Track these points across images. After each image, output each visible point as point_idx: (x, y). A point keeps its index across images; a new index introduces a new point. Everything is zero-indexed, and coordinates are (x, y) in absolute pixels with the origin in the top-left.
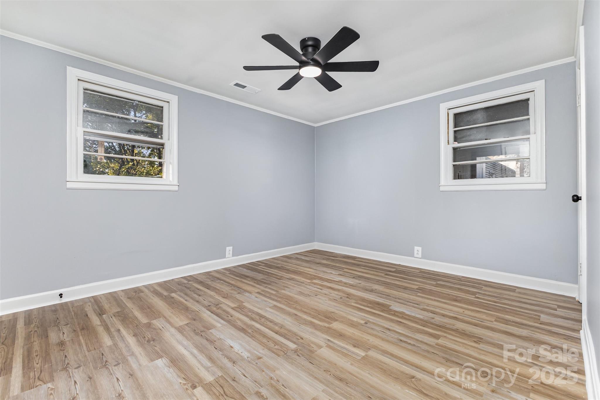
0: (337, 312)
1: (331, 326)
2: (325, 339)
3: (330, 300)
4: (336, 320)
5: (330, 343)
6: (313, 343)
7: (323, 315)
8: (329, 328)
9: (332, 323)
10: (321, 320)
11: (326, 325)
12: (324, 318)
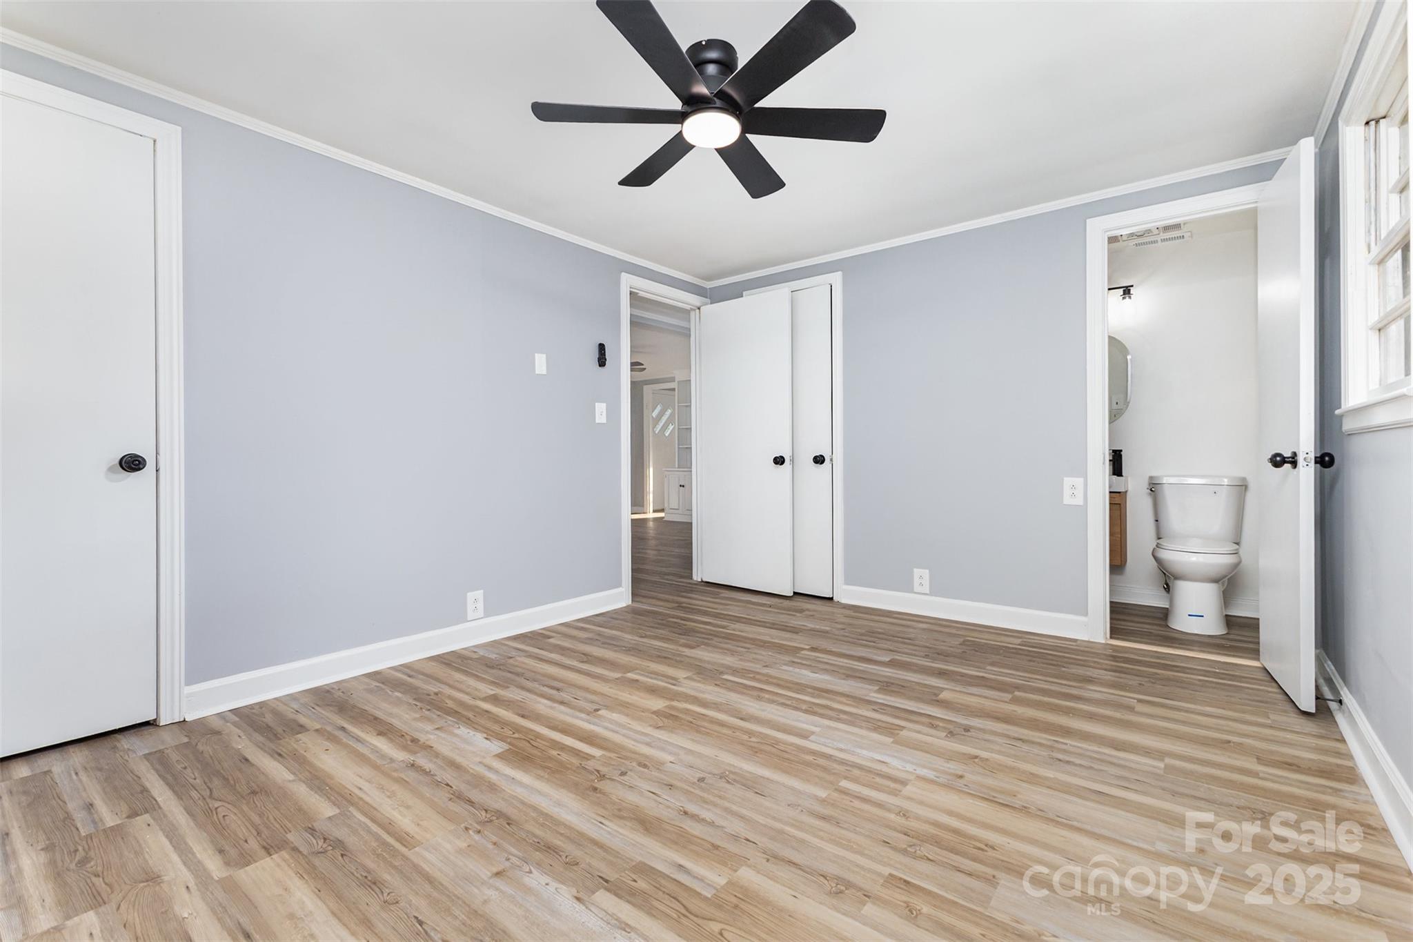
0: (649, 730)
1: (667, 703)
2: (679, 686)
3: (659, 765)
4: (654, 713)
5: (674, 682)
6: (699, 682)
7: (683, 721)
8: (672, 700)
9: (666, 707)
10: (687, 711)
11: (675, 704)
12: (680, 715)
